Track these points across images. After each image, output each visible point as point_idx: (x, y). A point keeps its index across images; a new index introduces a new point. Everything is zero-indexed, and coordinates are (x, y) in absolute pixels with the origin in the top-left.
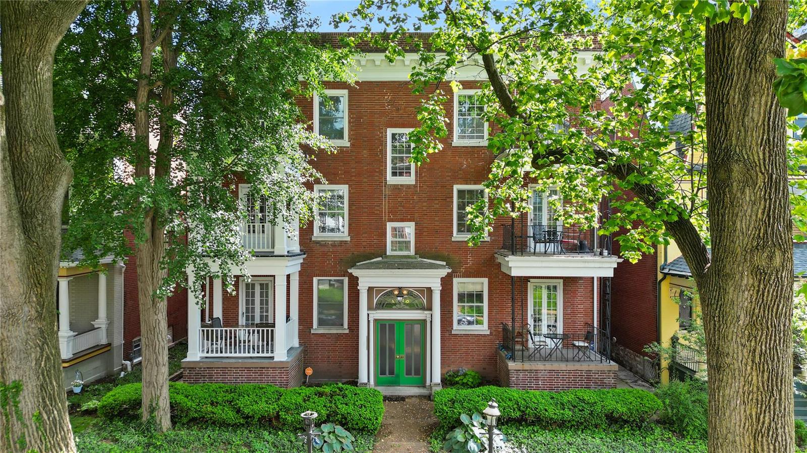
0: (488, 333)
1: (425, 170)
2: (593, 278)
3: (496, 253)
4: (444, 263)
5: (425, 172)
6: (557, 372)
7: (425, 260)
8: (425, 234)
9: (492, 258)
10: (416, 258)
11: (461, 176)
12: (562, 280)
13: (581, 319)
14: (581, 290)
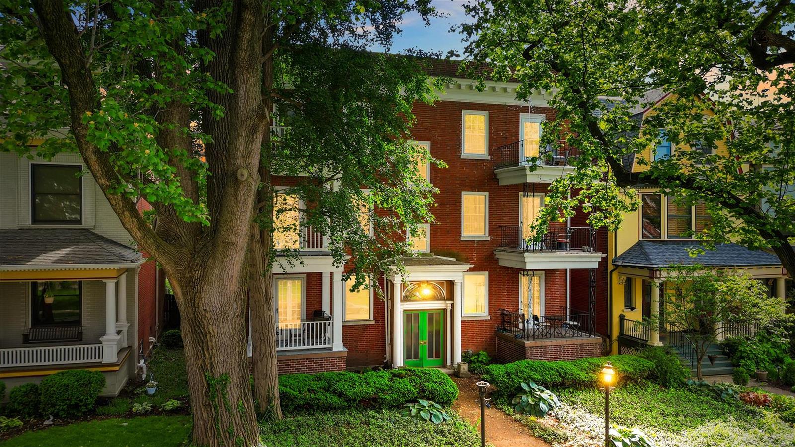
0: (489, 318)
1: (438, 178)
2: (566, 270)
3: (495, 251)
4: (454, 259)
5: (438, 180)
6: (560, 346)
7: (439, 257)
8: (438, 234)
9: (492, 255)
10: (431, 255)
11: (467, 184)
12: (544, 272)
13: (557, 303)
14: (558, 281)
